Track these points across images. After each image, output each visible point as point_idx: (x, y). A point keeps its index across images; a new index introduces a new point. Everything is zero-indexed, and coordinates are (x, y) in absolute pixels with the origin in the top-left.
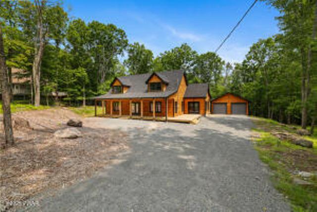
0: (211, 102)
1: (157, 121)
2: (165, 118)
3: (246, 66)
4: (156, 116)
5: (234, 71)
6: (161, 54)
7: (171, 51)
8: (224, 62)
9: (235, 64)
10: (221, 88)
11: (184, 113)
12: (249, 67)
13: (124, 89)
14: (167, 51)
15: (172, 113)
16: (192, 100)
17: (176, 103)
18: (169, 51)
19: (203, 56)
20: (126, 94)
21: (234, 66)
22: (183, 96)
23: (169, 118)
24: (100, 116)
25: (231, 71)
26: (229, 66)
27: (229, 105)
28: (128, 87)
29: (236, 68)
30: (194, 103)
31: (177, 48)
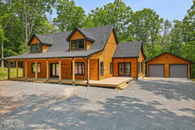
0: (146, 63)
1: (77, 85)
2: (86, 82)
3: (188, 23)
4: (76, 78)
5: (173, 29)
6: (92, 11)
7: (103, 8)
8: (162, 19)
9: (174, 21)
10: (158, 48)
11: (113, 76)
12: (190, 24)
13: (43, 47)
14: (99, 8)
15: (97, 76)
16: (122, 61)
17: (102, 63)
18: (101, 8)
19: (139, 13)
20: (46, 53)
21: (173, 24)
22: (112, 56)
23: (91, 82)
24: (14, 80)
25: (170, 30)
26: (167, 24)
27: (167, 66)
28: (50, 46)
29: (176, 26)
30: (125, 64)
31: (109, 4)
